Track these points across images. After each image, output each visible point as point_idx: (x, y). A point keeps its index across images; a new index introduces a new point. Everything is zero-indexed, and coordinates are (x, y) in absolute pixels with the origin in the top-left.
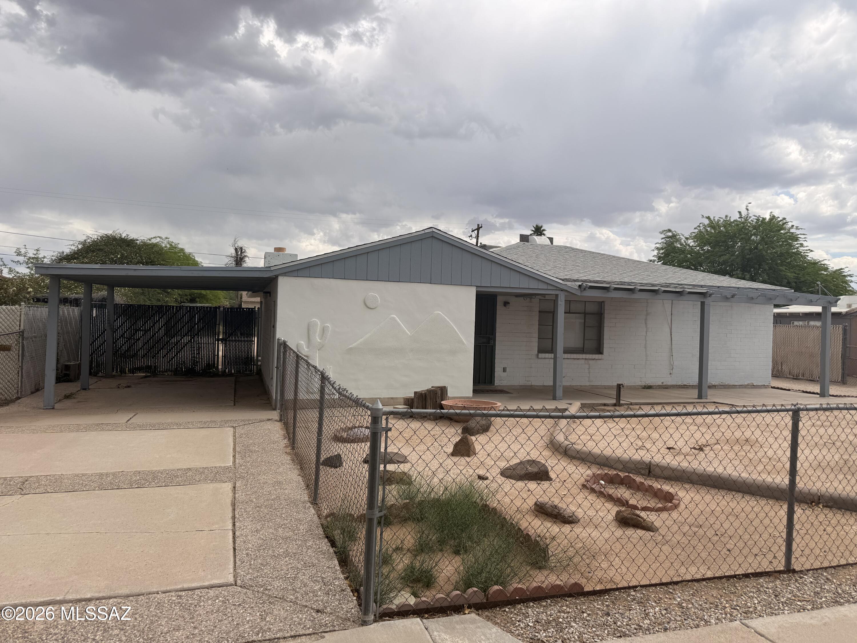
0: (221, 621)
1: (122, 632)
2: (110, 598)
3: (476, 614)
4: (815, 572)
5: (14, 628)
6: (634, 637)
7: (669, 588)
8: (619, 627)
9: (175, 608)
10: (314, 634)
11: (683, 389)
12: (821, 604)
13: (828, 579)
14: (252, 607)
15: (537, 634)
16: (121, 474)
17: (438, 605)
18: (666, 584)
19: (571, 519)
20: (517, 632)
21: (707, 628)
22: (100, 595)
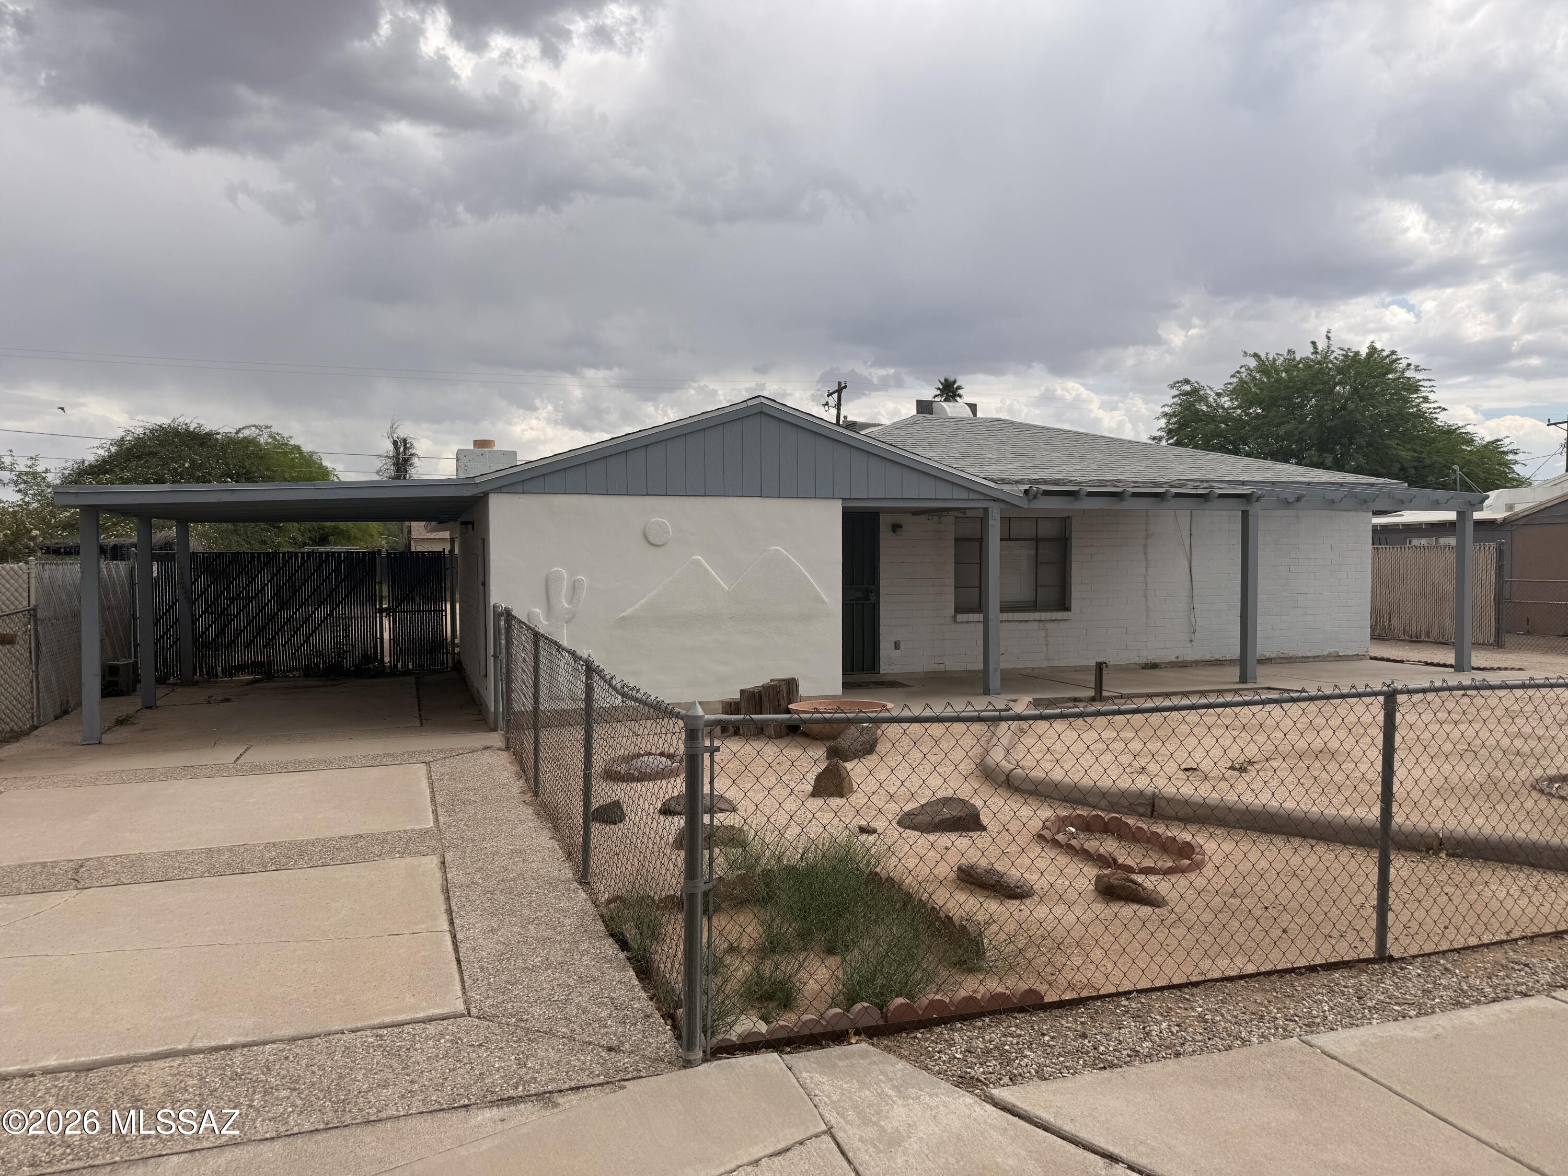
0: (454, 1070)
1: (295, 1094)
2: (265, 1043)
3: (869, 1044)
4: (1426, 958)
5: (116, 1094)
6: (1125, 1068)
7: (1184, 993)
8: (1102, 1054)
9: (375, 1053)
10: (608, 1083)
11: (1215, 668)
12: (1433, 1007)
13: (1446, 969)
14: (501, 1048)
15: (969, 1070)
16: (242, 848)
17: (806, 1032)
18: (1179, 987)
19: (1019, 891)
20: (937, 1068)
21: (1245, 1050)
22: (249, 1040)
